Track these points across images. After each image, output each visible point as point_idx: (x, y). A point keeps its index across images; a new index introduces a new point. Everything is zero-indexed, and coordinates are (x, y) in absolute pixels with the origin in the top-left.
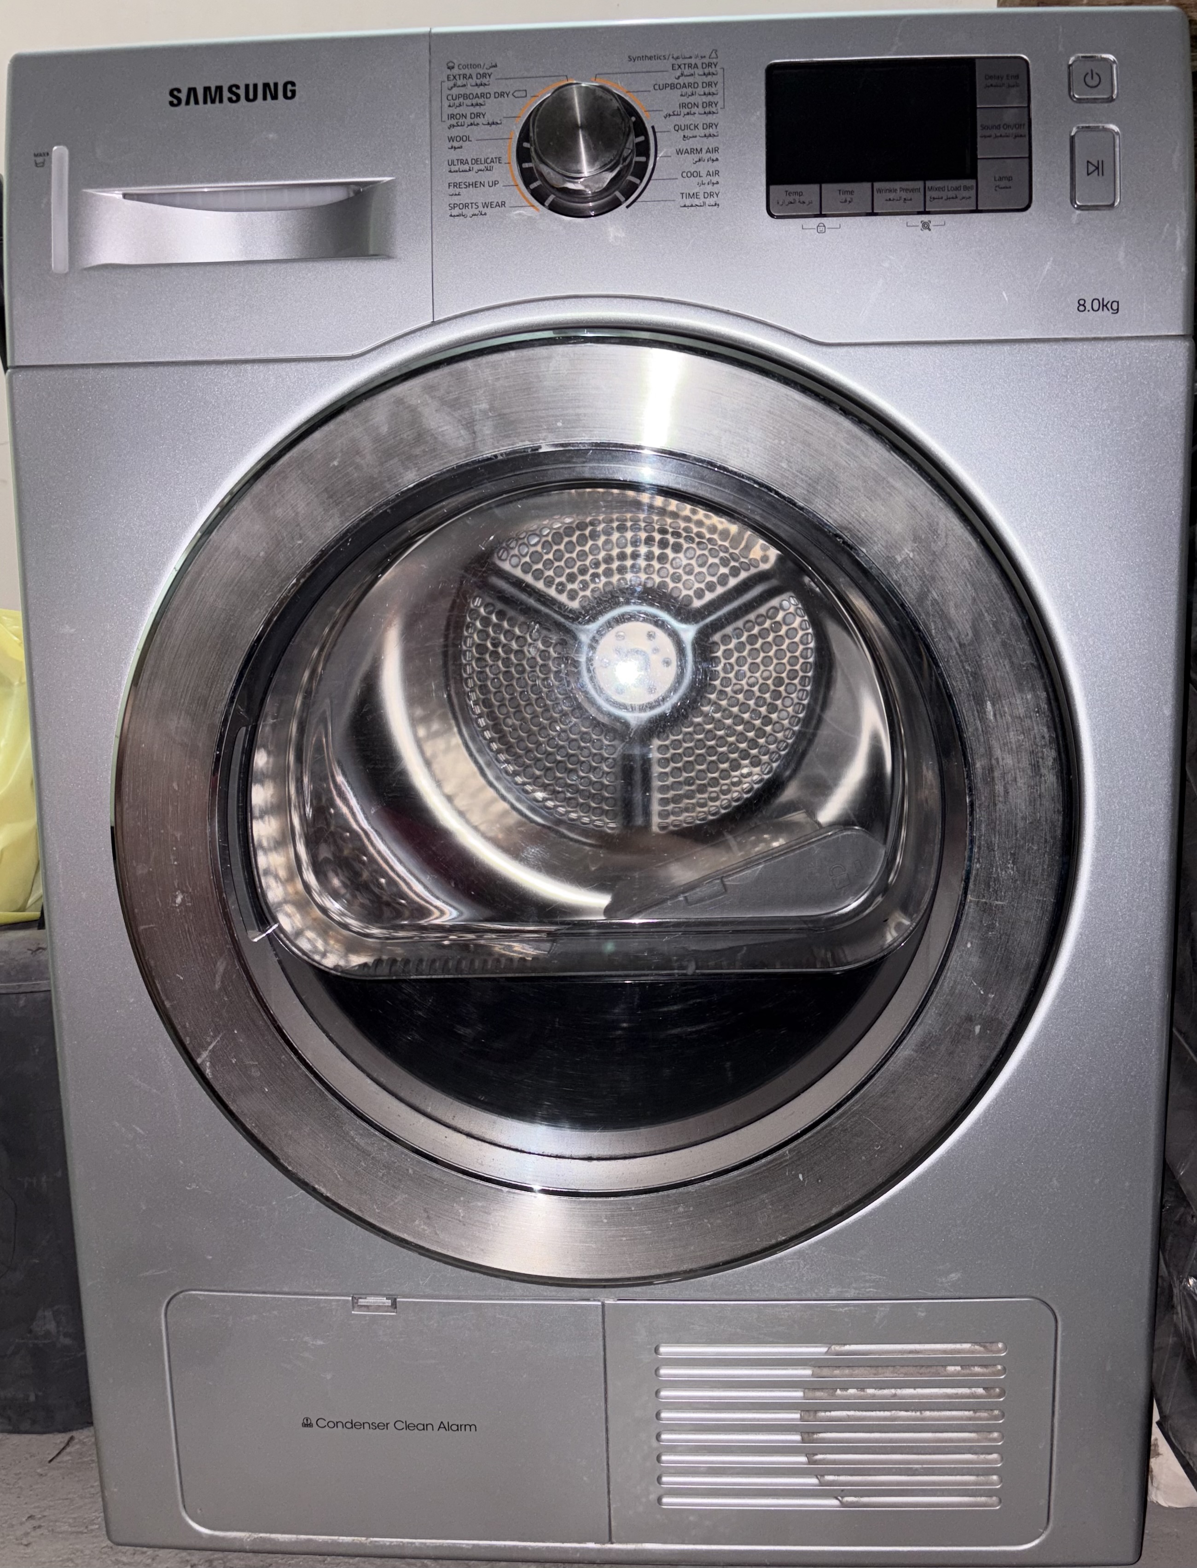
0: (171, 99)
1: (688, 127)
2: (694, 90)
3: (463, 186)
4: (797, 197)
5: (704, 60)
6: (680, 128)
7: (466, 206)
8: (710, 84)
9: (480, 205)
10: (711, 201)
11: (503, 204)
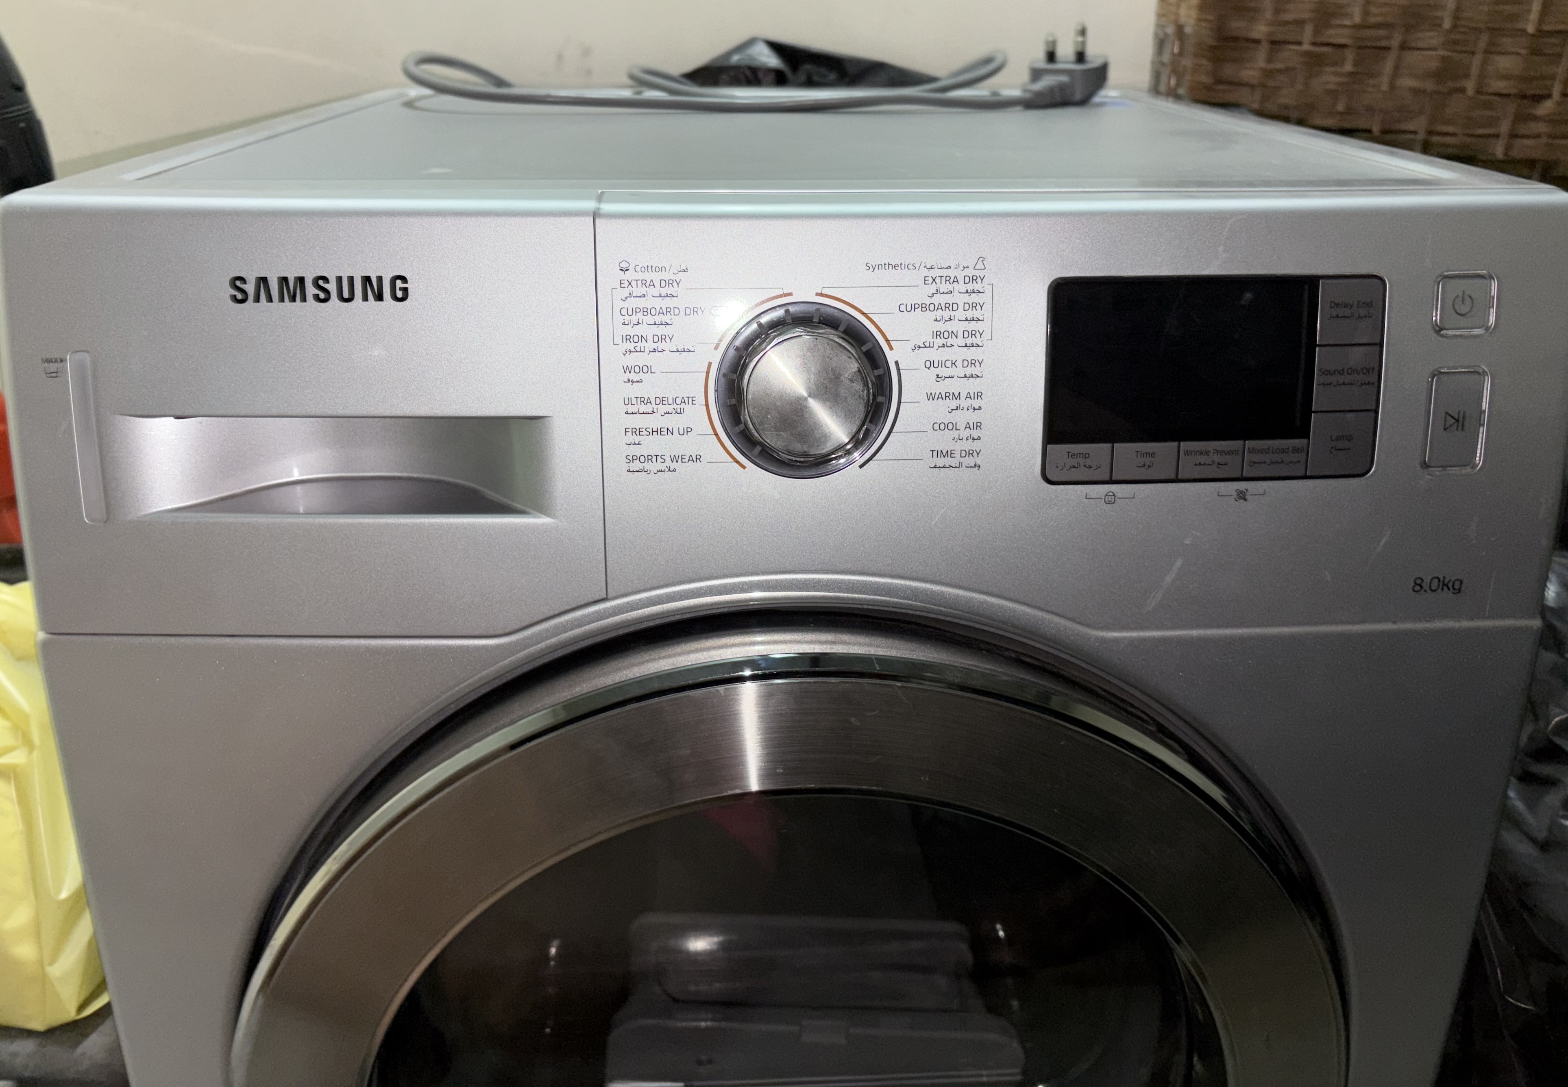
0: (234, 292)
1: (943, 364)
2: (953, 313)
3: (645, 433)
4: (1081, 460)
5: (967, 272)
6: (932, 363)
7: (649, 459)
8: (973, 306)
9: (668, 459)
10: (970, 461)
11: (698, 458)
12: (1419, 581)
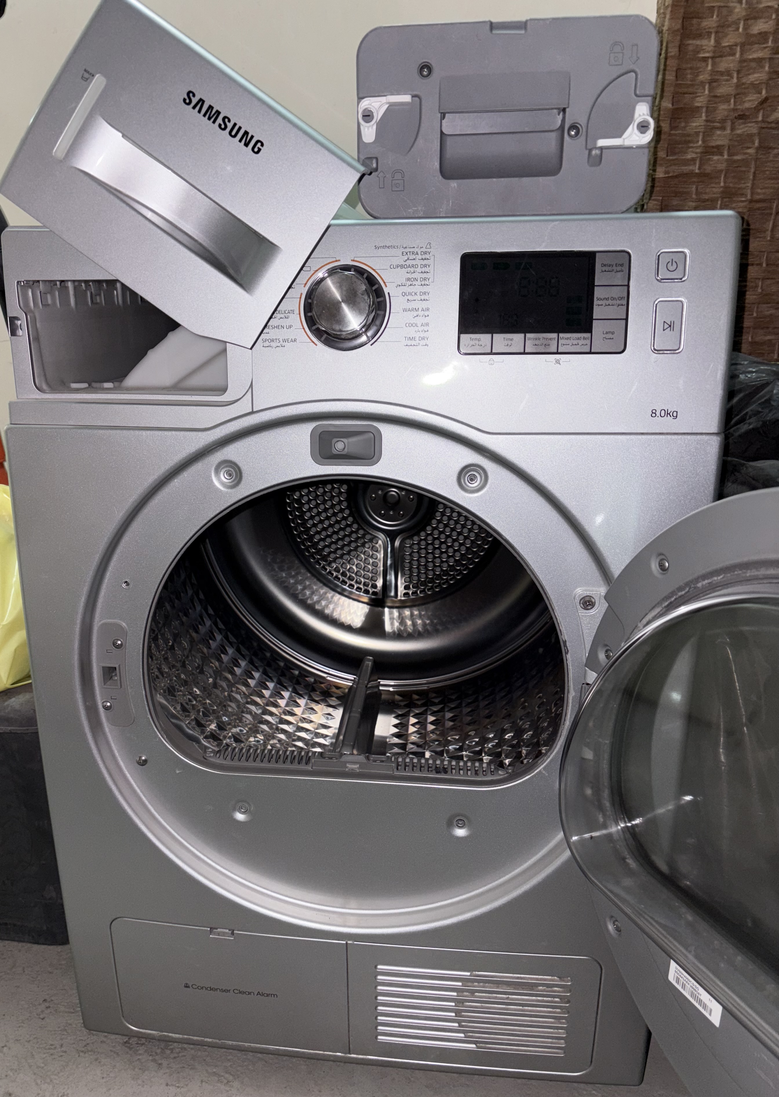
1: (410, 294)
2: (415, 269)
3: (271, 328)
4: (477, 342)
5: (422, 250)
6: (405, 294)
7: (272, 340)
8: (425, 266)
9: (281, 341)
10: (423, 342)
11: (295, 340)
12: (654, 411)
